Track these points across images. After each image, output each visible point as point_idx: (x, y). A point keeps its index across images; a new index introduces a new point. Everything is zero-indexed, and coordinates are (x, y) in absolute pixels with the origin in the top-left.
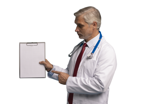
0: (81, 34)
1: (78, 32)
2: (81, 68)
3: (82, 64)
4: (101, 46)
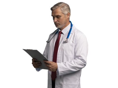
0: (59, 23)
1: (56, 22)
2: (60, 50)
3: (60, 47)
4: (74, 32)
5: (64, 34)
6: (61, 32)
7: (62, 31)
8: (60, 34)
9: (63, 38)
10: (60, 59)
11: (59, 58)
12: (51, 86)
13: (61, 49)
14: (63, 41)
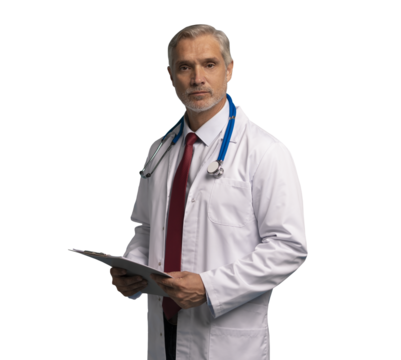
1: (203, 84)
2: (193, 206)
3: (194, 195)
4: (245, 138)
5: (205, 145)
6: (194, 137)
7: (200, 133)
8: (192, 144)
9: (203, 158)
10: (194, 240)
11: (191, 235)
12: (162, 339)
13: (197, 202)
14: (202, 172)
